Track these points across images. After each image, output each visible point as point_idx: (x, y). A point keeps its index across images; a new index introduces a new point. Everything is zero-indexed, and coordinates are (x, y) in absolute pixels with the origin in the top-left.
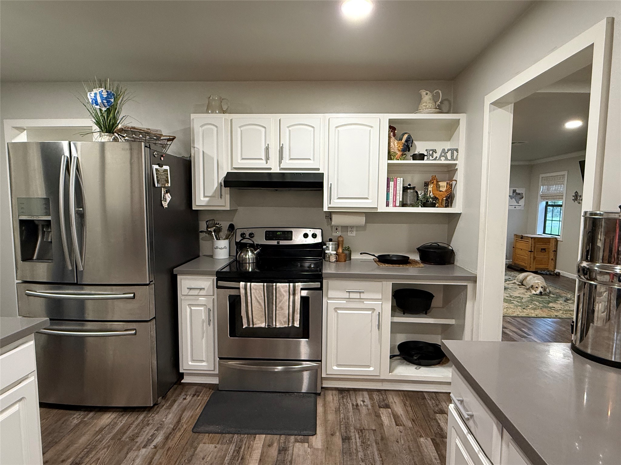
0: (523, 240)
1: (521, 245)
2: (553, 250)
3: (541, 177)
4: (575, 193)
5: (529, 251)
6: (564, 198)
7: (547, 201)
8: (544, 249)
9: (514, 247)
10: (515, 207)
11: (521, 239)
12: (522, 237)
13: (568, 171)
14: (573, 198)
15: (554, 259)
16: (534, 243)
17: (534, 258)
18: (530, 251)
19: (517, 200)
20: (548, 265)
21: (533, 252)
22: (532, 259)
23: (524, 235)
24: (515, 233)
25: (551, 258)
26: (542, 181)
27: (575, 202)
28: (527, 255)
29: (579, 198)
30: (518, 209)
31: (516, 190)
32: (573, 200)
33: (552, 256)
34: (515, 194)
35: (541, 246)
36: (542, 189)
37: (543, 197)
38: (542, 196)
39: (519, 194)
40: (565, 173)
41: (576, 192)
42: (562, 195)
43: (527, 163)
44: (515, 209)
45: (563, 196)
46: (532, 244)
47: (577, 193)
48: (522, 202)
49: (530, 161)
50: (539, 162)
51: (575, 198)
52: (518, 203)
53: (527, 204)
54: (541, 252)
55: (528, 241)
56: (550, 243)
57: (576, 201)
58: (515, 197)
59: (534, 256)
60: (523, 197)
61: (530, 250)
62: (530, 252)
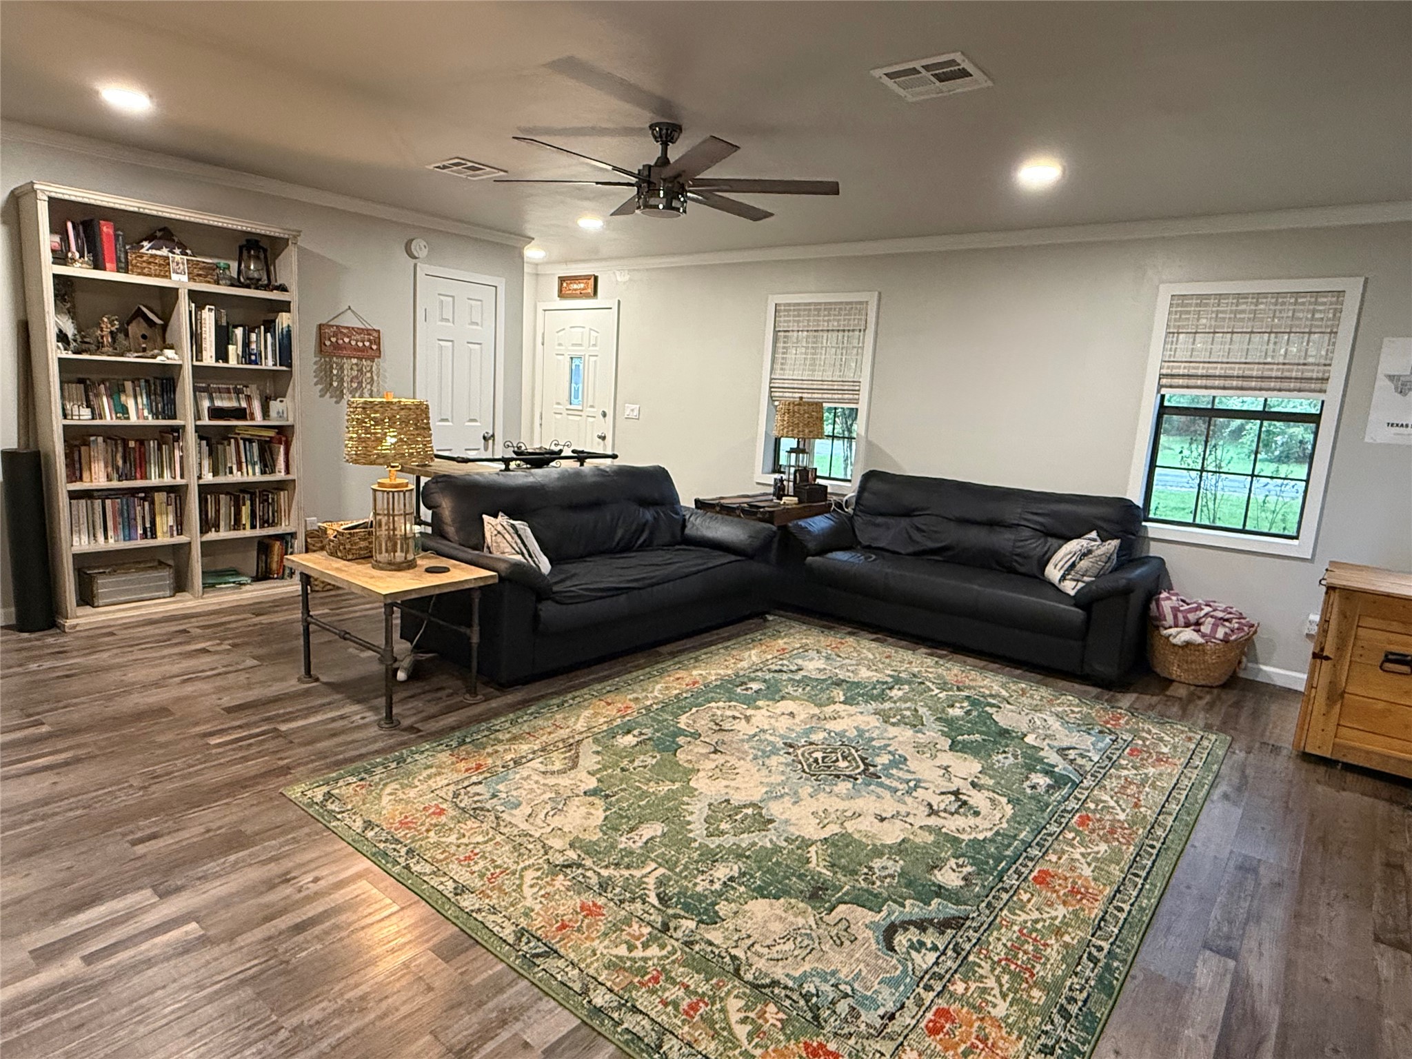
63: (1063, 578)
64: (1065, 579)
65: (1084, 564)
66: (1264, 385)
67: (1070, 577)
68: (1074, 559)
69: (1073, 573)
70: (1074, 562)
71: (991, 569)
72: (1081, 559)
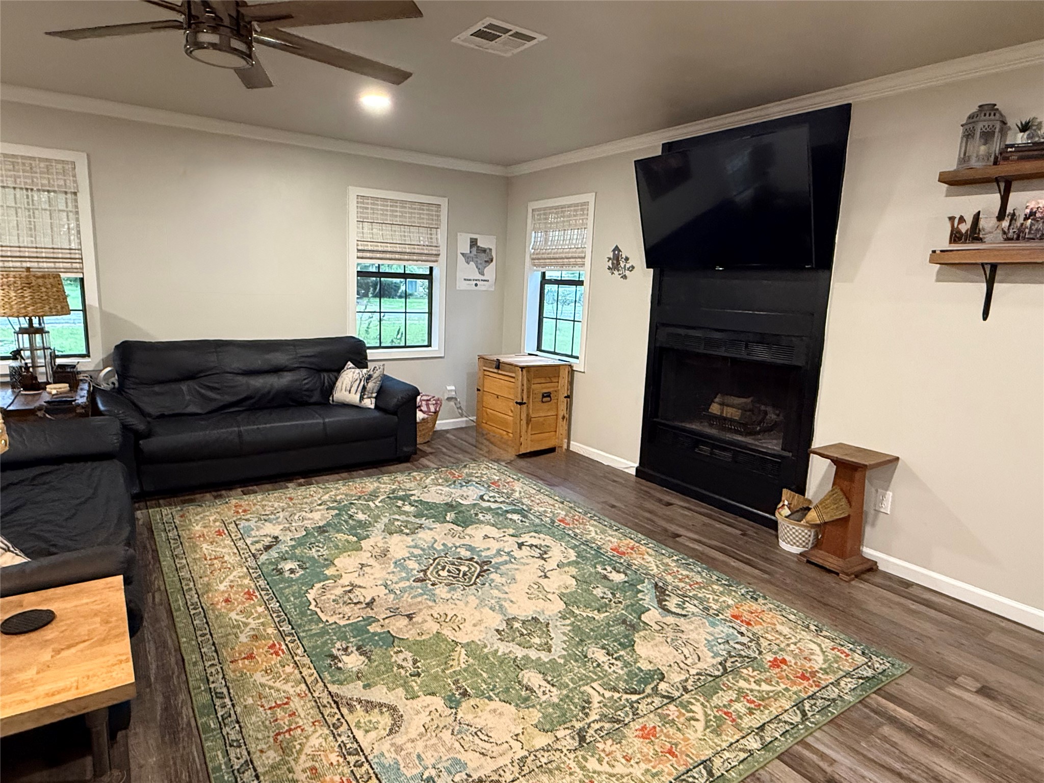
0: (500, 372)
1: (497, 384)
2: (566, 395)
3: (530, 211)
4: (614, 251)
5: (517, 403)
6: (588, 261)
7: (543, 270)
8: (548, 395)
9: (478, 390)
10: (476, 285)
11: (496, 371)
12: (498, 365)
13: (596, 193)
14: (610, 264)
15: (567, 416)
16: (528, 380)
17: (529, 421)
18: (521, 404)
19: (480, 266)
20: (556, 431)
21: (525, 403)
22: (524, 422)
23: (502, 360)
24: (480, 354)
25: (561, 414)
26: (533, 216)
27: (613, 273)
28: (512, 411)
29: (622, 265)
30: (484, 288)
31: (476, 239)
32: (609, 268)
33: (563, 411)
34: (474, 249)
35: (540, 388)
36: (534, 239)
37: (537, 260)
38: (534, 257)
39: (484, 251)
40: (590, 198)
41: (617, 248)
42: (583, 255)
43: (498, 171)
44: (476, 288)
45: (584, 258)
46: (523, 385)
47: (619, 251)
48: (490, 271)
49: (507, 164)
50: (525, 169)
51: (613, 264)
52: (483, 275)
53: (502, 277)
54: (543, 402)
55: (513, 375)
56: (559, 376)
57: (616, 272)
58: (475, 259)
59: (528, 415)
60: (492, 261)
61: (519, 401)
62: (519, 406)
63: (362, 398)
64: (363, 398)
65: (370, 385)
66: (411, 257)
67: (365, 396)
68: (362, 383)
69: (366, 393)
70: (364, 385)
71: (290, 406)
72: (367, 383)
